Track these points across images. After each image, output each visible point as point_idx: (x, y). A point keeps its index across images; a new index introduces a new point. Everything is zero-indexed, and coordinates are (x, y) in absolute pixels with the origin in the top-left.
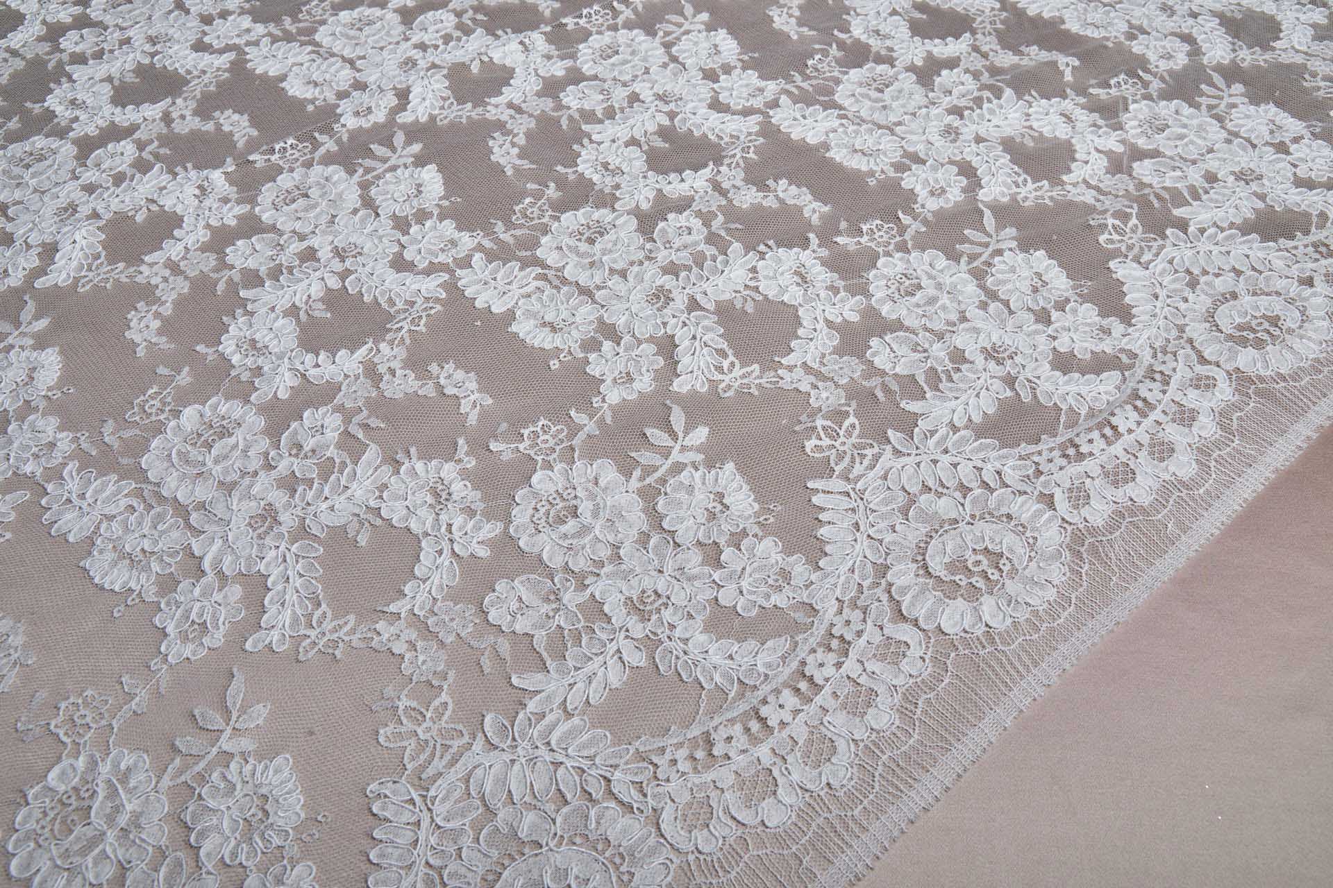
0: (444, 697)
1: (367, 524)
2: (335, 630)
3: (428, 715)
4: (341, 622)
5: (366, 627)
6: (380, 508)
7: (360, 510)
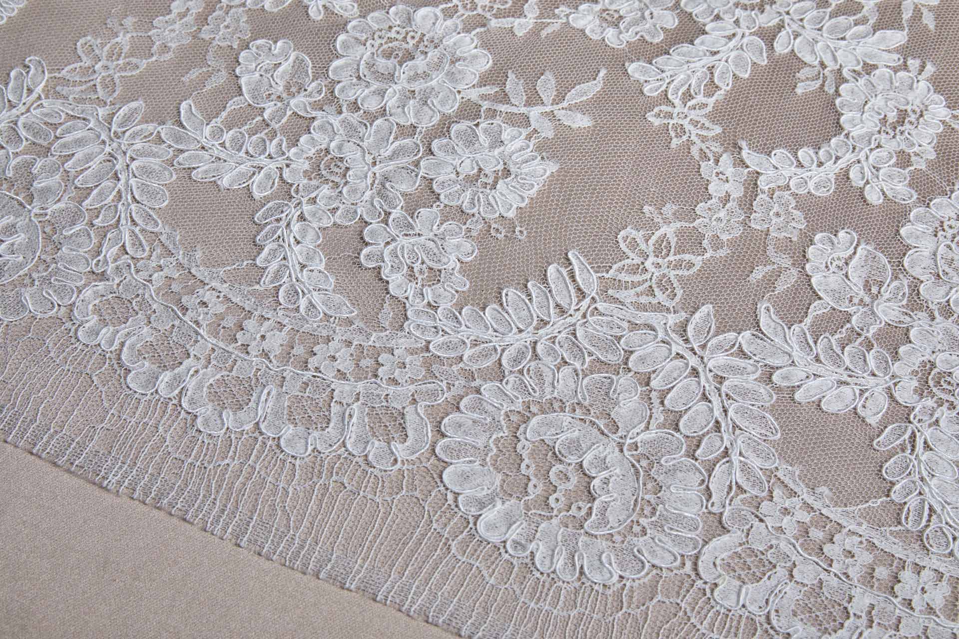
0: (698, 260)
1: (820, 82)
2: (695, 123)
3: (671, 258)
4: (707, 124)
5: (716, 148)
6: (847, 81)
7: (831, 66)
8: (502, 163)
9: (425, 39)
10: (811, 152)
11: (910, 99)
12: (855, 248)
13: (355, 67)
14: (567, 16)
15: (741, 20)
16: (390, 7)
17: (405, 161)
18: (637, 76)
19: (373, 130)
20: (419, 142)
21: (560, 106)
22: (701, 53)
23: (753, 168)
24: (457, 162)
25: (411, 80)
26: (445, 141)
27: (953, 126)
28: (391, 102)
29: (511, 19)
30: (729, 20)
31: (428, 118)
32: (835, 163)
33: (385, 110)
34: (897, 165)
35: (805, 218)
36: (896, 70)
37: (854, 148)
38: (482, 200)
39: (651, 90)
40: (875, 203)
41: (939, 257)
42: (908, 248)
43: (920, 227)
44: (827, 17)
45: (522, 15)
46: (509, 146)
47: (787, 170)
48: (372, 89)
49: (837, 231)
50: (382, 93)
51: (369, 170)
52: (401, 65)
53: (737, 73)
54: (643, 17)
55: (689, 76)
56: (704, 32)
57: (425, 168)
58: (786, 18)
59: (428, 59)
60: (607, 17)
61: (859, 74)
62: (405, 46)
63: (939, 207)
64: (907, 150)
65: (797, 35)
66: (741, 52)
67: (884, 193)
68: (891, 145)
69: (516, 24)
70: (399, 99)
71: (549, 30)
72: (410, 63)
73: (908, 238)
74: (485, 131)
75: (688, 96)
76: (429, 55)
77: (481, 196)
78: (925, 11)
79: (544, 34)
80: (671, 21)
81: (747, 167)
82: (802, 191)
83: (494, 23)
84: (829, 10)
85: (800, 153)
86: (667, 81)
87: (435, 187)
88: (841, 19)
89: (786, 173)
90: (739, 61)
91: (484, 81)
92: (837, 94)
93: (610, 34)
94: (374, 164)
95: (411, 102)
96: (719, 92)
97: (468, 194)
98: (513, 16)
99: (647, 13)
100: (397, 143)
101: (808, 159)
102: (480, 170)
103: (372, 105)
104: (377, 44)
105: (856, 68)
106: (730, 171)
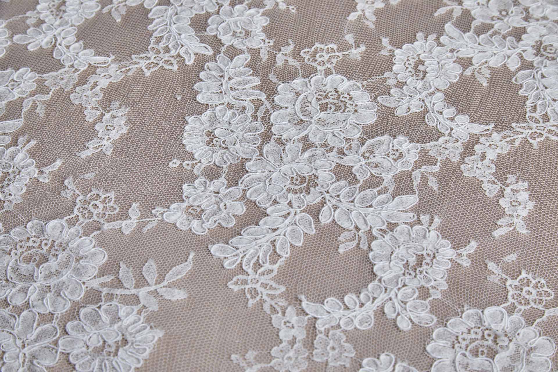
1: (356, 241)
2: (265, 286)
4: (274, 285)
5: (282, 303)
6: (376, 238)
7: (363, 228)
8: (120, 335)
9: (55, 245)
10: (354, 297)
11: (424, 245)
12: (394, 366)
13: (4, 272)
14: (162, 214)
15: (293, 202)
16: (28, 222)
17: (47, 341)
18: (218, 254)
19: (21, 320)
20: (56, 326)
21: (162, 285)
22: (265, 231)
23: (311, 315)
24: (86, 338)
25: (48, 277)
26: (76, 322)
27: (458, 262)
28: (33, 296)
29: (119, 222)
30: (283, 203)
31: (61, 305)
32: (373, 302)
33: (29, 304)
34: (419, 298)
35: (354, 348)
36: (412, 225)
37: (386, 289)
38: (107, 365)
39: (229, 264)
40: (405, 329)
41: (457, 364)
42: (434, 360)
43: (441, 343)
44: (357, 191)
45: (128, 217)
46: (125, 321)
47: (339, 313)
48: (18, 288)
49: (379, 355)
50: (25, 291)
51: (20, 351)
52: (38, 267)
53: (293, 243)
54: (219, 208)
55: (257, 250)
56: (266, 215)
57: (63, 346)
58: (327, 196)
59: (58, 260)
60: (192, 212)
61: (385, 232)
62: (40, 251)
63: (454, 325)
64: (426, 285)
65: (336, 208)
66: (295, 226)
67: (411, 321)
68: (413, 283)
69: (123, 225)
70: (39, 294)
71: (149, 227)
72: (45, 265)
73: (433, 352)
74: (106, 311)
75: (258, 265)
76: (59, 257)
77: (107, 362)
78: (430, 177)
79: (145, 230)
80: (240, 209)
81: (307, 314)
82: (350, 328)
83: (106, 227)
84: (359, 185)
85: (346, 299)
86: (241, 255)
87: (71, 359)
88: (368, 191)
89: (337, 316)
90: (294, 234)
91: (103, 272)
92: (370, 249)
93: (195, 224)
94: (24, 346)
95: (48, 295)
96: (281, 260)
97: (97, 362)
98: (121, 219)
99: (222, 205)
100: (39, 329)
101: (352, 302)
102: (105, 342)
103: (19, 301)
104: (19, 253)
105: (383, 228)
106: (294, 319)
